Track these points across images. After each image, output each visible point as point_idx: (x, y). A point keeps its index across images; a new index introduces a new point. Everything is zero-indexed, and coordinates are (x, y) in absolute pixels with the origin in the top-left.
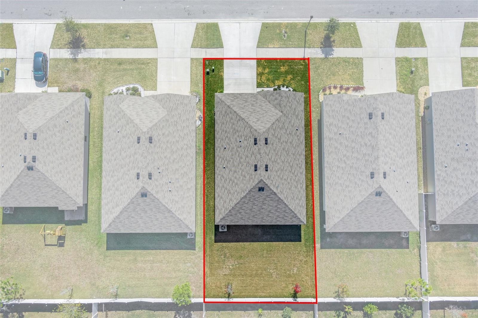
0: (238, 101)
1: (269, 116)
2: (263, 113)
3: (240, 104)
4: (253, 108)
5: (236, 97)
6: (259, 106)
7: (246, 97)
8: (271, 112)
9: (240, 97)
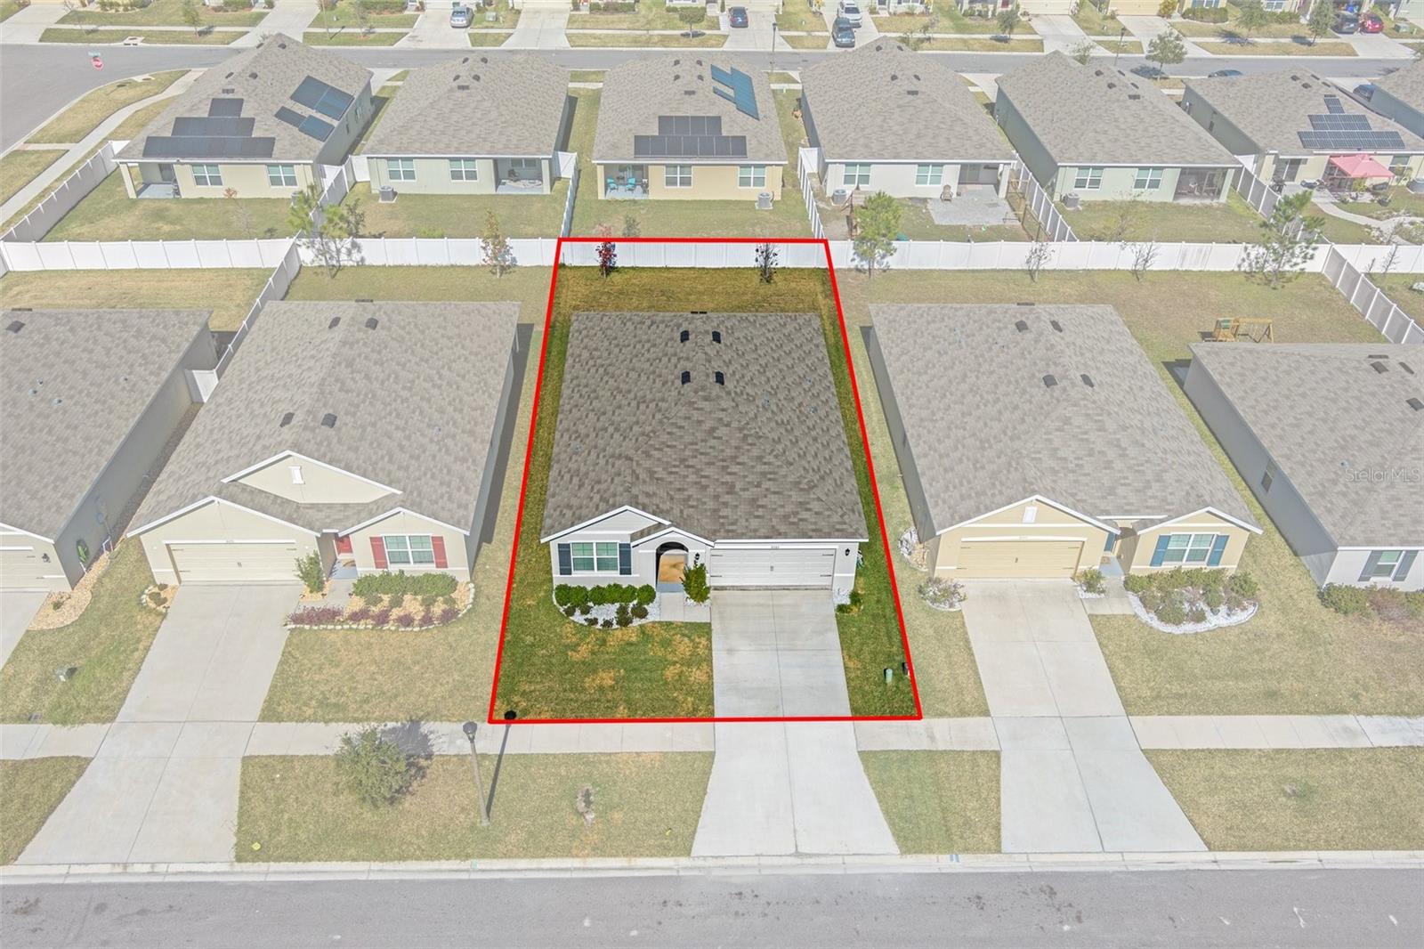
0: (783, 506)
1: (675, 446)
2: (696, 457)
3: (775, 493)
4: (728, 478)
5: (792, 520)
6: (707, 487)
7: (754, 523)
8: (667, 463)
9: (775, 522)
